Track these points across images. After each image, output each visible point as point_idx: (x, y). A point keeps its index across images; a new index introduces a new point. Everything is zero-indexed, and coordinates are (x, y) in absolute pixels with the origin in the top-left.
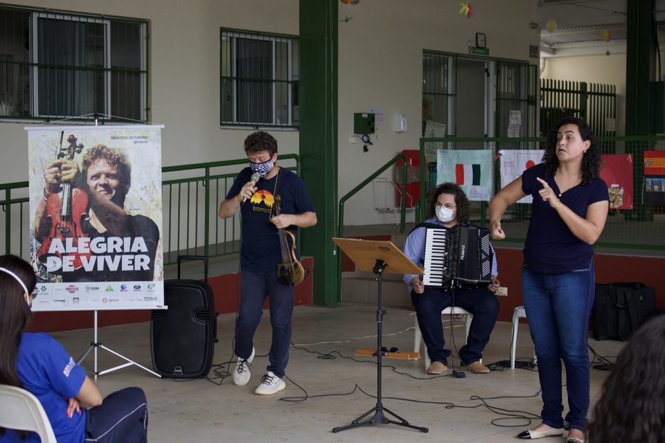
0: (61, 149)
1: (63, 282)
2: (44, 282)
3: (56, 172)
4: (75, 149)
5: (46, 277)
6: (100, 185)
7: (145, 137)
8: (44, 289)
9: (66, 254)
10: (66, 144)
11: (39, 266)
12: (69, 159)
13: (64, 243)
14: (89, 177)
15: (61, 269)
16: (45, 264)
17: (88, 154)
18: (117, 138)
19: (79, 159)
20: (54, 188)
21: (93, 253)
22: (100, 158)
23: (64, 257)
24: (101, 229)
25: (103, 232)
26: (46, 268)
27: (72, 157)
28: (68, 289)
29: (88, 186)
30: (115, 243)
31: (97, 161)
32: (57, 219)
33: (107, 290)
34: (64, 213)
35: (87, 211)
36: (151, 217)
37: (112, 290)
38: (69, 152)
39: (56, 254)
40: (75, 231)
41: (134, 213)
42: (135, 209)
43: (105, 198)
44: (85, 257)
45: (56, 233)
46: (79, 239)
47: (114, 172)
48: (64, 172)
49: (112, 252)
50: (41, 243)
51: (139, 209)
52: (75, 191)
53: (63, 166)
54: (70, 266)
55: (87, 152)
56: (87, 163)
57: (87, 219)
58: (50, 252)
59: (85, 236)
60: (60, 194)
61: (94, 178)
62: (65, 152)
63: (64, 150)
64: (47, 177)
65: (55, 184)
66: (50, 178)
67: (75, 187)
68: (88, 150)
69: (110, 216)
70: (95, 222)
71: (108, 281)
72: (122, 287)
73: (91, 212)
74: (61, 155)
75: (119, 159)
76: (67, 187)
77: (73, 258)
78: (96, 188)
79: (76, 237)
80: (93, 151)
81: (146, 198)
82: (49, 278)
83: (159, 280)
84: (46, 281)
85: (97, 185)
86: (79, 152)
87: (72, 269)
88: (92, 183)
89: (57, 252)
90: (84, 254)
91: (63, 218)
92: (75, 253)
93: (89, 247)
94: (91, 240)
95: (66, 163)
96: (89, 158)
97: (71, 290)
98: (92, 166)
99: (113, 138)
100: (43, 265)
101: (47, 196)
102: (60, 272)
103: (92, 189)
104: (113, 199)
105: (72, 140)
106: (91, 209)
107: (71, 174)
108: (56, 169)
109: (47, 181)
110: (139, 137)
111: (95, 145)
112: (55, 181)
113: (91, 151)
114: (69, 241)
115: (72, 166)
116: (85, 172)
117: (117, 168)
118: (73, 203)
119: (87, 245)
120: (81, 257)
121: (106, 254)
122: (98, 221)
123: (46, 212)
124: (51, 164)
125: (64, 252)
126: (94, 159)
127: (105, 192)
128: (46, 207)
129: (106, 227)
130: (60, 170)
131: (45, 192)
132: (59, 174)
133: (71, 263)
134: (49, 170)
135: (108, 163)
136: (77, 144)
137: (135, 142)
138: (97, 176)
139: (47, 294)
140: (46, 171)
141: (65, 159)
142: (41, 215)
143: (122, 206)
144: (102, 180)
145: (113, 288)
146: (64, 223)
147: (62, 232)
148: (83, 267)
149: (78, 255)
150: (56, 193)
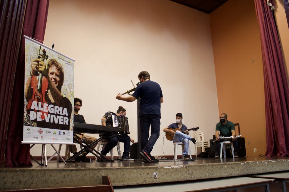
0: (40, 54)
1: (37, 127)
2: (28, 126)
3: (36, 65)
4: (45, 57)
5: (29, 123)
6: (53, 78)
7: (69, 63)
8: (29, 130)
9: (38, 111)
10: (42, 53)
11: (27, 115)
12: (42, 60)
13: (38, 104)
14: (49, 73)
15: (36, 119)
16: (29, 115)
17: (50, 61)
18: (60, 59)
19: (46, 62)
20: (35, 73)
21: (49, 113)
22: (54, 65)
23: (37, 112)
24: (53, 101)
25: (53, 102)
26: (29, 117)
27: (43, 60)
28: (39, 131)
29: (49, 77)
30: (57, 109)
31: (53, 66)
32: (35, 90)
33: (54, 133)
34: (39, 88)
35: (48, 90)
36: (70, 100)
37: (55, 134)
38: (43, 57)
39: (34, 110)
40: (43, 99)
41: (64, 96)
42: (65, 94)
43: (55, 86)
44: (46, 114)
45: (34, 98)
46: (44, 103)
47: (58, 74)
48: (40, 66)
49: (56, 113)
50: (28, 102)
51: (66, 95)
52: (44, 78)
53: (40, 63)
54: (40, 118)
55: (49, 60)
56: (49, 66)
57: (47, 94)
58: (32, 108)
59: (47, 103)
60: (38, 77)
61: (51, 74)
62: (41, 57)
63: (41, 55)
64: (33, 66)
65: (35, 71)
66: (34, 67)
67: (44, 76)
68: (50, 59)
69: (56, 95)
70: (50, 96)
71: (55, 129)
72: (59, 133)
73: (49, 91)
74: (39, 57)
75: (60, 68)
76: (40, 74)
77: (41, 113)
78: (51, 79)
79: (43, 103)
80: (52, 61)
81: (68, 90)
82: (31, 124)
83: (72, 130)
84: (30, 125)
85: (52, 78)
86: (47, 59)
87: (40, 120)
88: (51, 76)
89: (35, 109)
90: (46, 113)
91: (38, 90)
92: (42, 111)
93: (48, 109)
94: (49, 105)
95: (41, 62)
96: (50, 63)
97: (40, 132)
98: (51, 68)
99: (59, 58)
100: (28, 116)
101: (32, 76)
102: (35, 121)
103: (50, 79)
104: (57, 87)
105: (44, 52)
106: (49, 90)
107: (42, 69)
108: (37, 63)
109: (32, 68)
110: (67, 62)
111: (53, 59)
112: (36, 70)
113: (51, 60)
114: (40, 103)
115: (43, 64)
116: (48, 70)
117: (60, 73)
118: (42, 84)
119: (47, 108)
120: (44, 114)
121: (54, 114)
122: (51, 96)
123: (31, 85)
124: (34, 60)
125: (38, 109)
126: (52, 64)
127: (55, 82)
128: (31, 82)
129: (54, 100)
130: (38, 65)
131: (31, 73)
132: (38, 66)
133: (40, 116)
134: (34, 63)
135: (57, 69)
136: (46, 55)
137: (66, 63)
138: (52, 74)
139: (30, 133)
140: (32, 63)
141: (41, 60)
142: (28, 86)
143: (60, 92)
144: (54, 76)
145: (56, 132)
146: (38, 94)
147: (37, 98)
148: (45, 120)
149: (43, 113)
150: (36, 76)
